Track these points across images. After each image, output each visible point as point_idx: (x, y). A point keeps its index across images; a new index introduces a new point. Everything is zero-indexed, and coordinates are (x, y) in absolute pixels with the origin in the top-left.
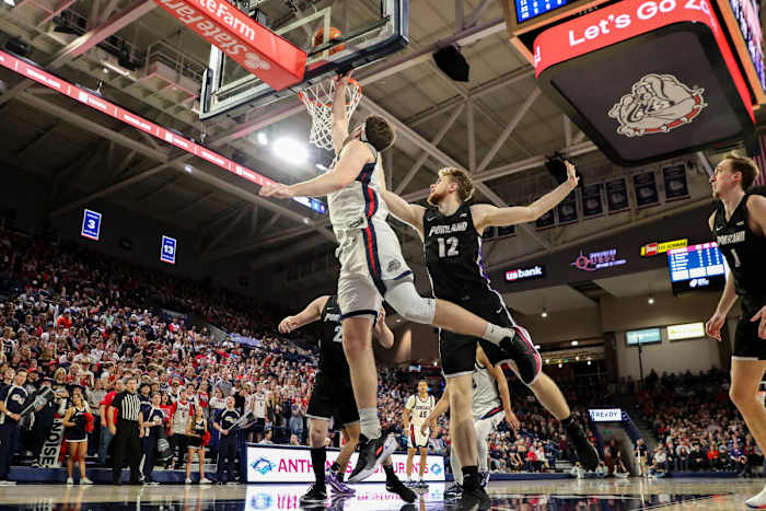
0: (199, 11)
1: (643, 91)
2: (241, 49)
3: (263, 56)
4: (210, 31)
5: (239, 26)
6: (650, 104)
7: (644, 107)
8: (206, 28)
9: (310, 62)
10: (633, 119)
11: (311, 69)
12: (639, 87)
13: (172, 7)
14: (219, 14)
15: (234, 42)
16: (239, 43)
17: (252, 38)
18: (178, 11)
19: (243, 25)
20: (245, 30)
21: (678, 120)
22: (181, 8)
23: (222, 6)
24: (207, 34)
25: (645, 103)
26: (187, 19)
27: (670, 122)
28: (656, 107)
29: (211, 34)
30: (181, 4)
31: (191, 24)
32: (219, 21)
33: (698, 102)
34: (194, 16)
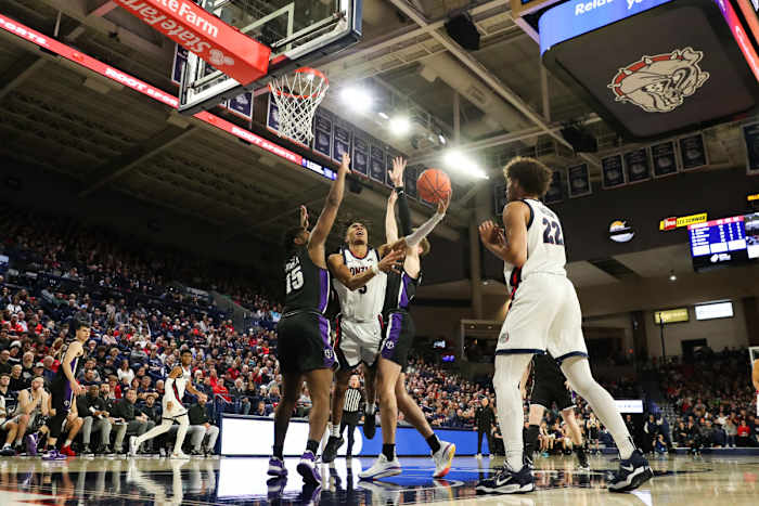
0: (161, 12)
1: (673, 100)
2: (204, 46)
3: (227, 53)
4: (174, 29)
5: (202, 24)
6: (666, 88)
7: (673, 85)
8: (170, 27)
9: (274, 57)
10: (684, 72)
11: (274, 63)
12: (677, 102)
13: (136, 8)
14: (181, 13)
15: (198, 39)
16: (202, 41)
17: (215, 35)
18: (142, 12)
19: (206, 24)
20: (208, 27)
21: (634, 72)
22: (143, 10)
23: (184, 5)
24: (171, 33)
25: (671, 89)
26: (151, 19)
27: (643, 69)
28: (660, 86)
29: (175, 32)
30: (143, 5)
31: (156, 24)
32: (182, 20)
33: (618, 89)
34: (157, 16)
